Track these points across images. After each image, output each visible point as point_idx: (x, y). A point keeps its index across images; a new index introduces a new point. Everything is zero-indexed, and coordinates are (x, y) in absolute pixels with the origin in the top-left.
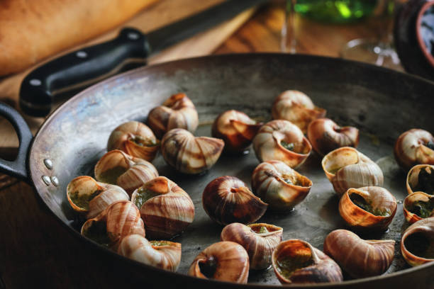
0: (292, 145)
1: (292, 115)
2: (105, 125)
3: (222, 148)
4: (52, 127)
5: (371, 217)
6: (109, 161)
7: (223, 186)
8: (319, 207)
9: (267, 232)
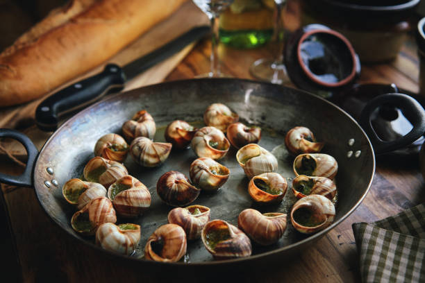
1: (217, 121)
2: (93, 136)
3: (170, 149)
5: (270, 196)
6: (94, 164)
7: (169, 179)
8: (235, 186)
9: (200, 213)
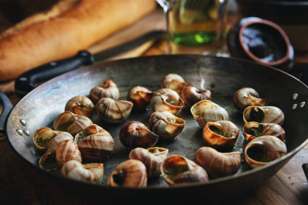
0: (173, 102)
3: (132, 107)
5: (223, 139)
6: (63, 119)
7: (131, 127)
8: (191, 136)
9: (158, 152)
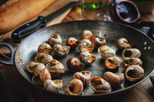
1: (87, 37)
2: (36, 45)
3: (70, 49)
4: (21, 47)
5: (115, 66)
6: (38, 56)
7: (72, 61)
9: (87, 74)
